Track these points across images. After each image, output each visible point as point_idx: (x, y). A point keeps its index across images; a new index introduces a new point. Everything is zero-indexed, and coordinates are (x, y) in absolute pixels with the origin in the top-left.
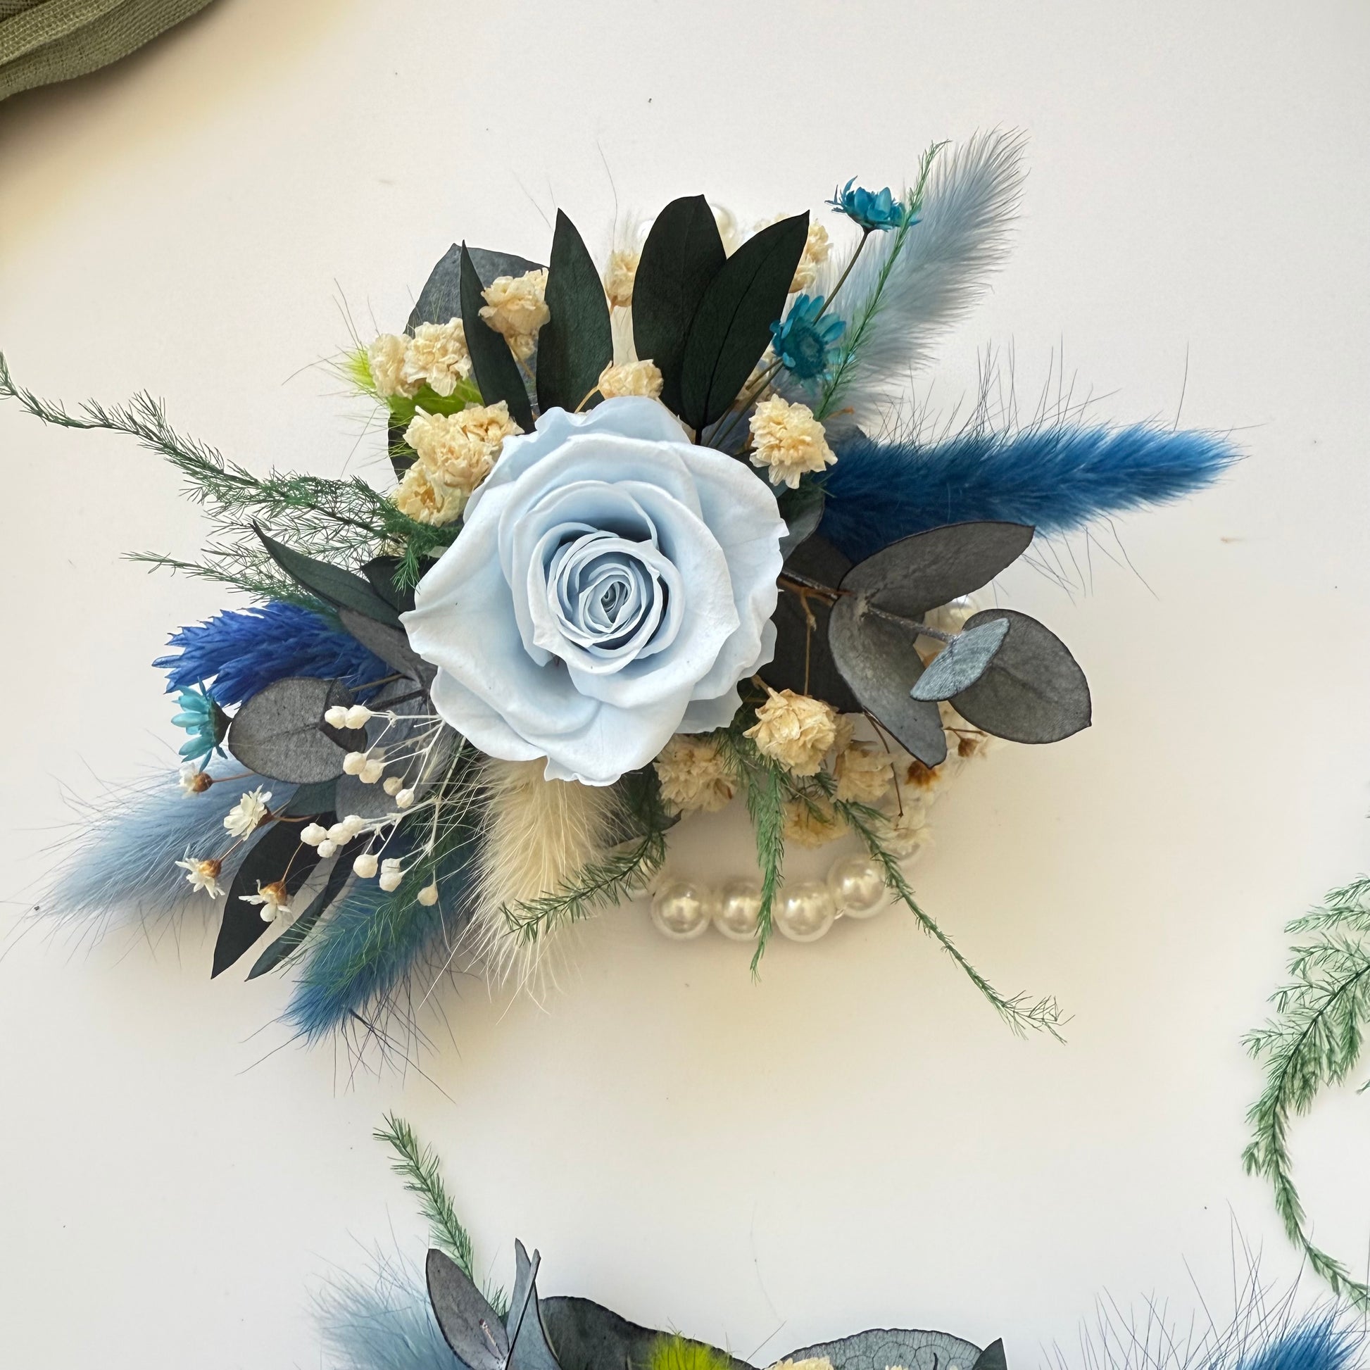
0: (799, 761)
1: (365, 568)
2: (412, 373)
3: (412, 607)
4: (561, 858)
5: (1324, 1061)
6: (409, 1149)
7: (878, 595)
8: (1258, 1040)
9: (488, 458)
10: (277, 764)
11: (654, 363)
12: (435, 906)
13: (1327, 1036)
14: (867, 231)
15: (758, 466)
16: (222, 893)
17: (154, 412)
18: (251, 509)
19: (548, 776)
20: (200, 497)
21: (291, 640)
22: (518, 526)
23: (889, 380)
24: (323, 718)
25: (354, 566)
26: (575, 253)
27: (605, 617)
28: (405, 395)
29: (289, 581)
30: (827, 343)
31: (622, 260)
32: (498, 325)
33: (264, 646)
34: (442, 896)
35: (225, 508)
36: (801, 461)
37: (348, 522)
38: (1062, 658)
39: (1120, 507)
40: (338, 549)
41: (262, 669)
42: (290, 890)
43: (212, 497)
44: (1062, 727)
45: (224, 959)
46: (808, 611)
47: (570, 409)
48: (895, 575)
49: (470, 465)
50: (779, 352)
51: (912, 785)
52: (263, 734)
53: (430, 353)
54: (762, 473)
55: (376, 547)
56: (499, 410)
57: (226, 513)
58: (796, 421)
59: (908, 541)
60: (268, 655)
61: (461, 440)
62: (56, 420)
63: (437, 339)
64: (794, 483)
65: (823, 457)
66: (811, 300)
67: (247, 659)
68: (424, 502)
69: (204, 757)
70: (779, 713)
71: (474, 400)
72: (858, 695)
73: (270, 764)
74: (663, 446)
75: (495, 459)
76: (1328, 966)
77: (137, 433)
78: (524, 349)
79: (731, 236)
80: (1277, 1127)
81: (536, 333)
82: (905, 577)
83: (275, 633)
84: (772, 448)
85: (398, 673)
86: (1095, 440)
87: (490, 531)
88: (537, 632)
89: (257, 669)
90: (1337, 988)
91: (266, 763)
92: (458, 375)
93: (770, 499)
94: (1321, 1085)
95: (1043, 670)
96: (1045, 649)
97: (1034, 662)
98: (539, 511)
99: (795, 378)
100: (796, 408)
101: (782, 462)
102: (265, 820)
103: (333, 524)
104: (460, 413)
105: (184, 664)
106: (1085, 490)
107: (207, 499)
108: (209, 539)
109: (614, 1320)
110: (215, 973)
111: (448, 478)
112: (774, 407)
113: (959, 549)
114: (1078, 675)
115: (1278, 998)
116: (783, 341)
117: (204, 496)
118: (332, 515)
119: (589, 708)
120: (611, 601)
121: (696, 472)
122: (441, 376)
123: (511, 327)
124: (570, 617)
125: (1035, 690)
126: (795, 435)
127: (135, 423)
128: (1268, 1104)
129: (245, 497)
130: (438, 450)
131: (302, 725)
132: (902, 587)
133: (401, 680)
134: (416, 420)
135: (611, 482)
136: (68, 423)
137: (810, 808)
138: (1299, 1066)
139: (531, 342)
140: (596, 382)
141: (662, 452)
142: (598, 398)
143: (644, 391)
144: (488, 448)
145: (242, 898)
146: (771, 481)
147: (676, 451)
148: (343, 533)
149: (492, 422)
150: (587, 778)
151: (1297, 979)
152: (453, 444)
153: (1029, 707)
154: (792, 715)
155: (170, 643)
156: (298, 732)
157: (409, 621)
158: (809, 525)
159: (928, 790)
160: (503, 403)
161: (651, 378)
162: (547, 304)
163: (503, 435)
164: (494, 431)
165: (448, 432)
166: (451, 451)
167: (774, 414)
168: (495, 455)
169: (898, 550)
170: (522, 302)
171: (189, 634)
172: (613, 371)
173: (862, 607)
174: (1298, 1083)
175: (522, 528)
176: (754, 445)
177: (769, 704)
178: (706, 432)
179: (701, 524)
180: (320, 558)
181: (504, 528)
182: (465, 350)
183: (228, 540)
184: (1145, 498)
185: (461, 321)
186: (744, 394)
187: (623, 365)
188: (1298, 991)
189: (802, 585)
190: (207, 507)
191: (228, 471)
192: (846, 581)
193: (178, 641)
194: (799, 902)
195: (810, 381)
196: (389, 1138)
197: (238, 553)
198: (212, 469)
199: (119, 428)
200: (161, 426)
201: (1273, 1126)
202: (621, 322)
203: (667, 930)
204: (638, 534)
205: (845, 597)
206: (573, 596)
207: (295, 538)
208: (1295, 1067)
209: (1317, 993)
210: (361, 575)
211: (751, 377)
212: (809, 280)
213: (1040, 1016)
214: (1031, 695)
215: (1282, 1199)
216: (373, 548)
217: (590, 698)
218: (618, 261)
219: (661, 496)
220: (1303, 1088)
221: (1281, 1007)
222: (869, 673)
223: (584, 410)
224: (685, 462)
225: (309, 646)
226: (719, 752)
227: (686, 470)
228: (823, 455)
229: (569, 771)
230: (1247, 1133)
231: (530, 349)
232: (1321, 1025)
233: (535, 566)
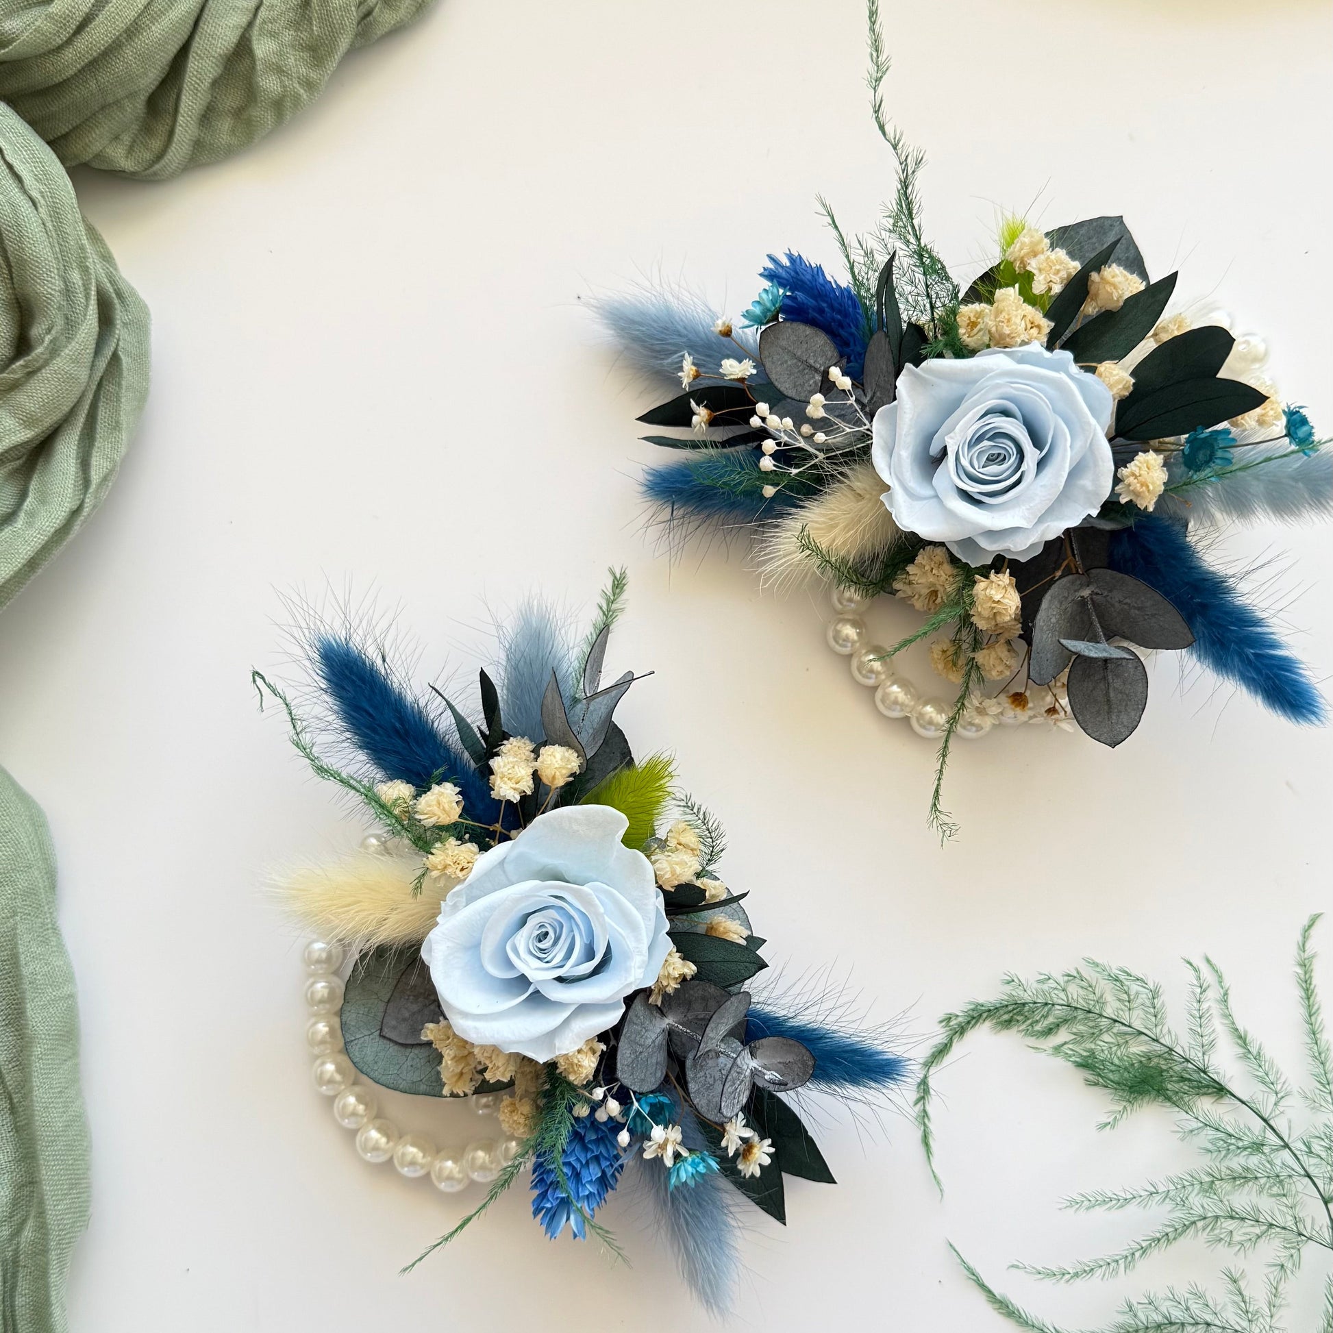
0: (983, 612)
1: (910, 324)
2: (1033, 266)
3: (917, 365)
4: (839, 541)
5: (1030, 1021)
6: (618, 591)
7: (1099, 597)
8: (1013, 981)
9: (1019, 341)
10: (773, 363)
11: (1134, 384)
12: (767, 499)
13: (1043, 1015)
14: (1286, 436)
15: (1119, 476)
16: (687, 389)
17: (918, 163)
18: (899, 244)
19: (882, 497)
20: (886, 215)
21: (839, 317)
22: (998, 383)
23: (1224, 514)
24: (829, 367)
25: (904, 317)
26: (1162, 296)
27: (982, 464)
28: (1017, 269)
29: (873, 291)
30: (1214, 462)
31: (1180, 322)
32: (1092, 287)
33: (824, 305)
34: (773, 498)
35: (890, 231)
36: (1137, 494)
37: (928, 296)
38: (1138, 708)
39: (1248, 686)
40: (908, 301)
41: (812, 314)
42: (712, 423)
43: (891, 221)
44: (1101, 735)
45: (649, 418)
46: (1062, 568)
47: (1076, 360)
48: (1117, 596)
49: (1009, 335)
50: (1188, 441)
51: (1010, 701)
52: (784, 343)
53: (1051, 267)
54: (1117, 480)
55: (924, 319)
56: (1047, 325)
57: (888, 234)
58: (1156, 475)
59: (1139, 583)
60: (821, 311)
61: (1018, 321)
62: (879, 122)
63: (1061, 263)
64: (1123, 500)
65: (1148, 503)
66: (1230, 436)
67: (812, 302)
68: (968, 325)
69: (751, 323)
70: (1000, 583)
71: (1043, 309)
72: (1038, 617)
73: (770, 359)
74: (1093, 421)
75: (1021, 345)
76: (1081, 992)
77: (901, 164)
78: (1090, 309)
79: (1254, 367)
80: (974, 1021)
81: (1104, 310)
82: (1120, 602)
83: (836, 305)
84: (1133, 474)
85: (863, 385)
86: (1275, 645)
87: (984, 372)
88: (952, 434)
89: (810, 311)
90: (1074, 1004)
91: (769, 357)
92: (1050, 289)
93: (1106, 494)
94: (1015, 1029)
95: (1124, 704)
96: (1136, 696)
97: (1125, 696)
98: (1012, 387)
99: (1181, 460)
100: (1163, 470)
101: (1129, 485)
102: (742, 380)
103: (922, 289)
104: (1030, 307)
105: (780, 270)
106: (1242, 660)
107: (888, 219)
108: (866, 235)
109: (626, 750)
110: (640, 419)
111: (994, 329)
112: (1155, 460)
113: (1156, 614)
114: (1135, 723)
115: (1043, 977)
116: (1196, 439)
117: (890, 217)
118: (927, 286)
119: (930, 492)
120: (993, 459)
121: (1092, 447)
122: (1043, 282)
123: (1097, 295)
124: (971, 446)
125: (1110, 708)
126: (1149, 480)
127: (906, 160)
128: (983, 1008)
129: (905, 237)
130: (1004, 314)
131: (805, 359)
132: (1113, 605)
133: (860, 390)
134: (1010, 290)
135: (1055, 411)
136: (882, 128)
137: (956, 653)
138: (1015, 1011)
139: (1097, 310)
140: (1101, 361)
141: (1089, 424)
142: (1092, 370)
143: (1115, 390)
144: (1024, 337)
145: (691, 400)
146: (1116, 488)
147: (1095, 430)
148: (920, 298)
149: (1038, 327)
150: (896, 517)
151: (1062, 980)
152: (1013, 319)
153: (1098, 712)
154: (1004, 591)
155: (786, 254)
156: (799, 359)
157: (909, 370)
158: (1107, 526)
159: (1013, 710)
160: (1053, 324)
161: (1124, 388)
162: (1124, 303)
163: (1036, 338)
164: (1034, 331)
165: (1017, 310)
166: (1009, 321)
167: (1152, 462)
168: (1024, 343)
169: (1131, 582)
170: (1114, 291)
171: (798, 260)
172: (1113, 366)
173: (1086, 593)
174: (1006, 1017)
175: (998, 386)
176: (1128, 465)
177: (1000, 576)
178: (1120, 440)
179: (1067, 471)
180: (897, 296)
181: (991, 377)
182: (1065, 282)
183: (872, 243)
184: (1263, 698)
185: (1079, 267)
186: (1155, 443)
187: (1121, 369)
188: (1055, 985)
189: (1074, 555)
190: (884, 221)
191: (916, 222)
192: (1093, 571)
193: (790, 257)
194: (899, 690)
195: (1186, 469)
196: (615, 577)
197: (868, 254)
198: (910, 213)
199: (897, 154)
200: (913, 172)
201: (974, 1018)
202: (1146, 347)
203: (831, 634)
204: (1037, 443)
205: (1084, 578)
206: (980, 439)
207: (899, 276)
208: (1014, 1009)
209: (1062, 995)
210: (904, 326)
211: (1167, 439)
212: (1244, 428)
213: (945, 829)
214: (1106, 707)
215: (941, 1047)
216: (922, 319)
217: (935, 490)
218: (1177, 320)
219: (1066, 440)
220: (1006, 1021)
221: (1040, 981)
222: (1053, 620)
223: (1081, 367)
224: (1092, 439)
225: (843, 327)
226: (954, 576)
227: (1089, 441)
228: (1149, 502)
229: (892, 506)
230: (959, 1007)
231: (1093, 312)
232: (1046, 1009)
233: (982, 409)
